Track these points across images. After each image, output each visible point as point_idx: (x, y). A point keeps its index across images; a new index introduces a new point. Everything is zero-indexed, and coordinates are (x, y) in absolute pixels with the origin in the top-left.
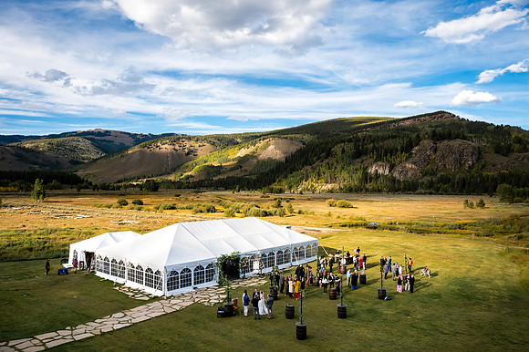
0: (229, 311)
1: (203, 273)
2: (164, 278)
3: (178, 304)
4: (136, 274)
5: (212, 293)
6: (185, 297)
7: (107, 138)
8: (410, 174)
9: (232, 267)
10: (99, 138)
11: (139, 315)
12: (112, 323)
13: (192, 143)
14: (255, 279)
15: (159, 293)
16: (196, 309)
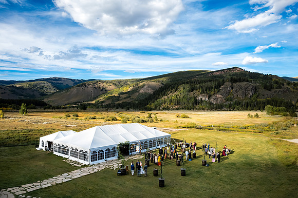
0: (123, 172)
1: (109, 152)
2: (89, 155)
3: (97, 169)
4: (75, 153)
5: (115, 163)
6: (100, 165)
7: (60, 82)
8: (219, 100)
9: (125, 149)
10: (55, 82)
11: (76, 174)
12: (62, 179)
13: (104, 84)
14: (137, 156)
15: (87, 163)
16: (106, 171)
